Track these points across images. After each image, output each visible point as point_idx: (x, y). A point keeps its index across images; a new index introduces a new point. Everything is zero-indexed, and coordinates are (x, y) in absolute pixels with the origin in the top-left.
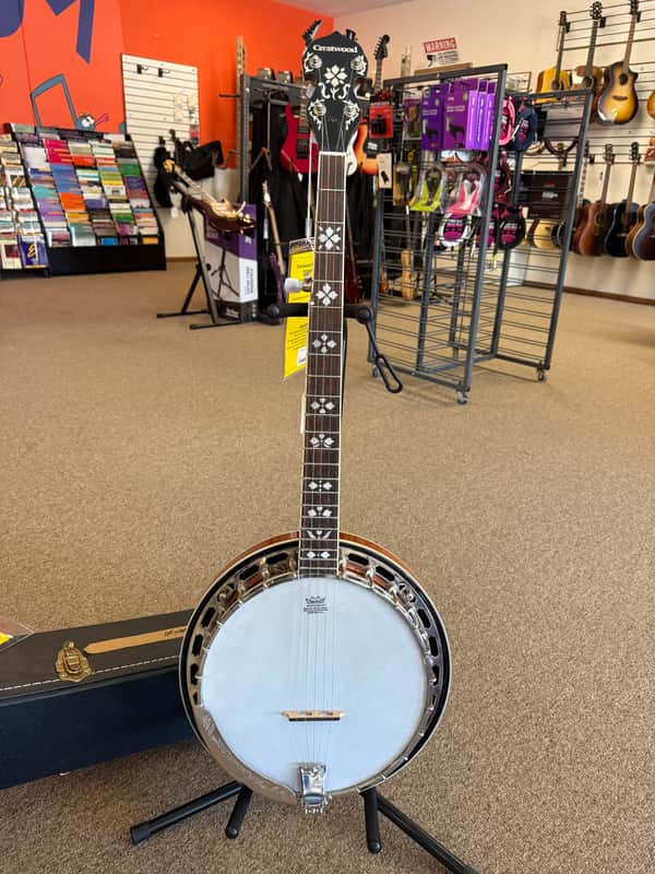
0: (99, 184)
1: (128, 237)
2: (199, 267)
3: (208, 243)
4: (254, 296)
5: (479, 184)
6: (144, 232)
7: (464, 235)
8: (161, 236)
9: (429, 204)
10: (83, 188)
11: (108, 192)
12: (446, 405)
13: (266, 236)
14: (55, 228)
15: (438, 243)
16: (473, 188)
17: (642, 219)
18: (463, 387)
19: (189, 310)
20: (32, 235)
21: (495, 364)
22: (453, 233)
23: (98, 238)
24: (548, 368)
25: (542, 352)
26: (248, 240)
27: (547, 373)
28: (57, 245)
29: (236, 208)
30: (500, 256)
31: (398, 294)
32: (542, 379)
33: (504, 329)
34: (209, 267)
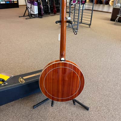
2: (27, 8)
3: (28, 3)
4: (37, 13)
7: (76, 2)
8: (18, 1)
13: (39, 2)
18: (77, 29)
19: (25, 15)
21: (82, 24)
22: (74, 1)
23: (5, 2)
24: (90, 25)
25: (90, 22)
26: (36, 2)
27: (91, 26)
30: (82, 5)
32: (90, 27)
33: (83, 18)
34: (29, 7)
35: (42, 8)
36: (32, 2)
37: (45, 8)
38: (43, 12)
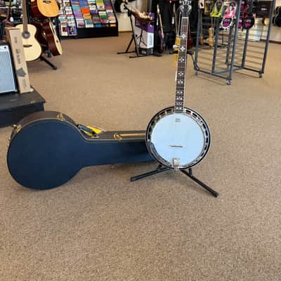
0: (95, 4)
1: (105, 24)
2: (133, 36)
4: (152, 46)
7: (230, 24)
8: (117, 23)
10: (90, 6)
11: (98, 7)
13: (157, 24)
14: (80, 21)
18: (229, 79)
19: (129, 51)
20: (72, 24)
22: (226, 23)
23: (94, 24)
24: (263, 72)
25: (261, 67)
26: (151, 26)
27: (262, 75)
28: (80, 27)
29: (147, 15)
30: (245, 31)
31: (207, 44)
32: (261, 77)
33: (246, 58)
34: (136, 35)
35: (163, 37)
36: (144, 25)
37: (169, 37)
38: (163, 45)
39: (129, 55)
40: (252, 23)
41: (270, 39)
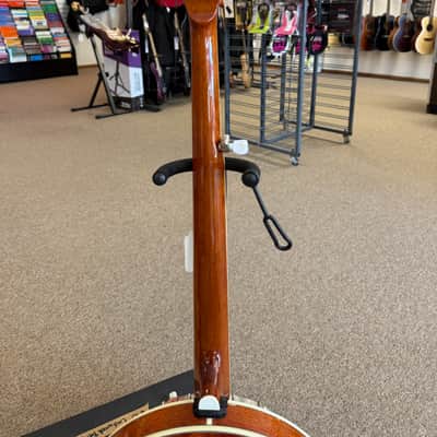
0: (28, 19)
1: (50, 54)
2: (100, 75)
3: (107, 59)
4: (141, 92)
5: (297, 13)
6: (61, 50)
7: (287, 48)
8: (73, 52)
9: (262, 28)
10: (17, 22)
11: (35, 24)
12: (284, 166)
13: (147, 51)
15: (269, 54)
16: (292, 16)
17: (397, 26)
19: (94, 104)
21: (314, 133)
22: (279, 46)
23: (28, 56)
24: (350, 134)
25: (346, 123)
26: (134, 55)
27: (350, 138)
29: (125, 34)
30: (312, 59)
32: (347, 142)
33: (317, 108)
34: (107, 75)
35: (160, 73)
36: (120, 54)
37: (172, 74)
38: (162, 89)
39: (96, 112)
40: (324, 44)
41: (360, 70)
